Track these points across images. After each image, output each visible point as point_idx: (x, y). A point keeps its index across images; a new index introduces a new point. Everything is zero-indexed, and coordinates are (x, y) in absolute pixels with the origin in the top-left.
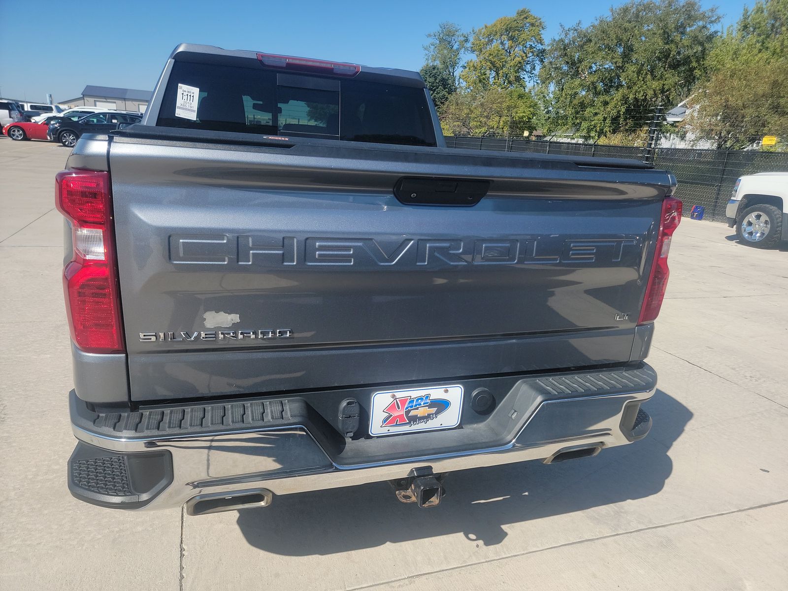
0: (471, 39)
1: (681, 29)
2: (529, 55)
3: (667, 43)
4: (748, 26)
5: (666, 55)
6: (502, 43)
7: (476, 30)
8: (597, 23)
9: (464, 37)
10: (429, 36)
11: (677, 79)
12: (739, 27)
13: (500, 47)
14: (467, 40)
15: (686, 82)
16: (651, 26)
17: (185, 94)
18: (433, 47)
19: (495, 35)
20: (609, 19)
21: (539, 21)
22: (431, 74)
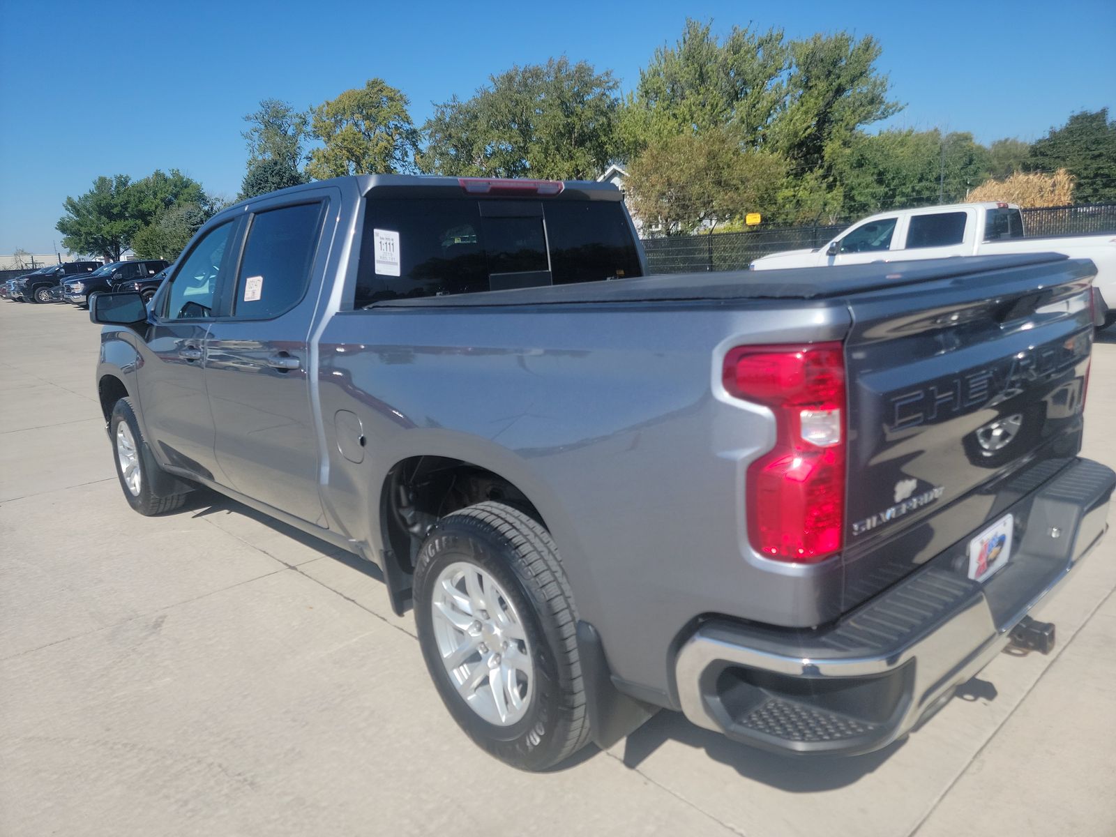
0: (311, 120)
1: (579, 97)
2: (395, 138)
3: (568, 116)
4: (649, 91)
5: (570, 129)
6: (356, 125)
7: (315, 107)
8: (478, 96)
9: (301, 118)
10: (248, 118)
11: (588, 157)
12: (641, 93)
13: (355, 129)
14: (305, 123)
15: (597, 160)
16: (543, 96)
17: (383, 242)
18: (256, 134)
19: (343, 114)
20: (492, 90)
21: (399, 94)
22: (273, 172)
